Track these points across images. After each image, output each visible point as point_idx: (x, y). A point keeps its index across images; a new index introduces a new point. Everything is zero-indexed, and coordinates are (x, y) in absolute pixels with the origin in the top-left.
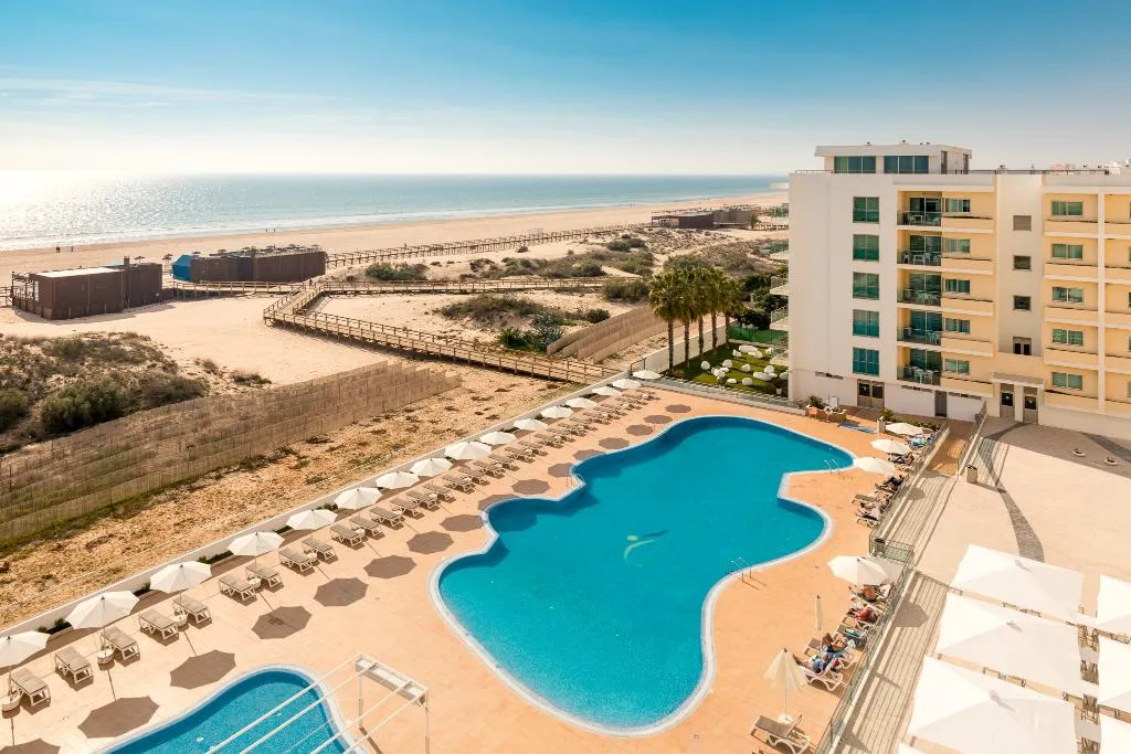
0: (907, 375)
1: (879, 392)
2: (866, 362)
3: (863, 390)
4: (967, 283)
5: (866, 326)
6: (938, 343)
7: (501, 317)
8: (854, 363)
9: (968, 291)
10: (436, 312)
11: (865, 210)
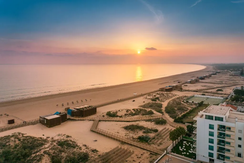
0: (218, 158)
1: (213, 160)
2: (211, 155)
3: (210, 160)
4: (230, 143)
5: (211, 148)
6: (224, 153)
7: (137, 131)
8: (209, 155)
9: (230, 144)
10: (123, 127)
11: (211, 127)
